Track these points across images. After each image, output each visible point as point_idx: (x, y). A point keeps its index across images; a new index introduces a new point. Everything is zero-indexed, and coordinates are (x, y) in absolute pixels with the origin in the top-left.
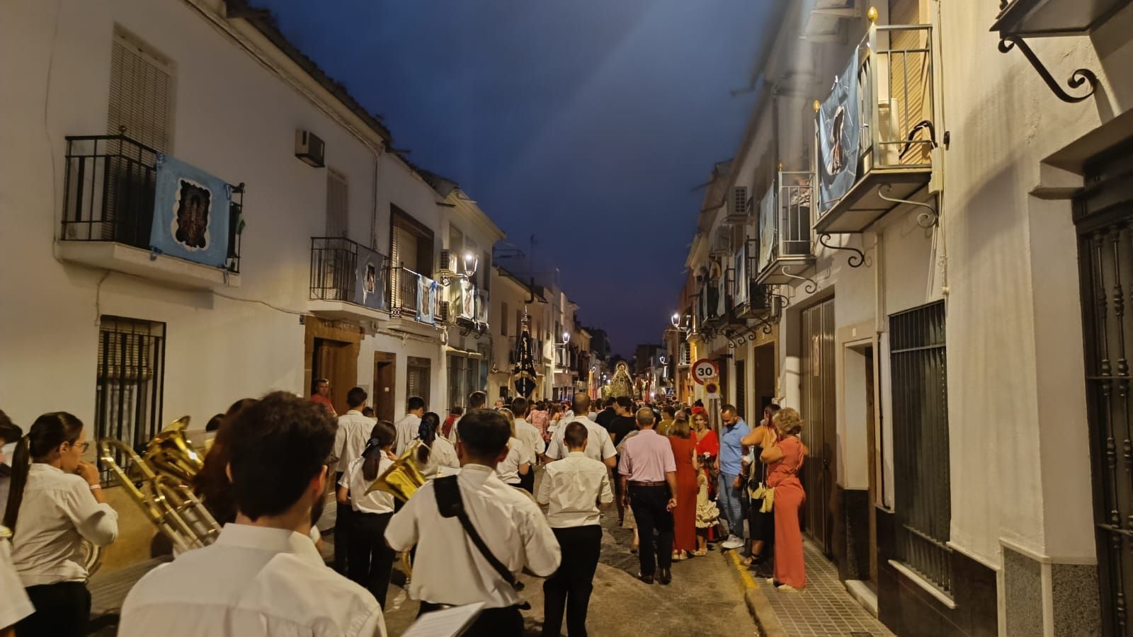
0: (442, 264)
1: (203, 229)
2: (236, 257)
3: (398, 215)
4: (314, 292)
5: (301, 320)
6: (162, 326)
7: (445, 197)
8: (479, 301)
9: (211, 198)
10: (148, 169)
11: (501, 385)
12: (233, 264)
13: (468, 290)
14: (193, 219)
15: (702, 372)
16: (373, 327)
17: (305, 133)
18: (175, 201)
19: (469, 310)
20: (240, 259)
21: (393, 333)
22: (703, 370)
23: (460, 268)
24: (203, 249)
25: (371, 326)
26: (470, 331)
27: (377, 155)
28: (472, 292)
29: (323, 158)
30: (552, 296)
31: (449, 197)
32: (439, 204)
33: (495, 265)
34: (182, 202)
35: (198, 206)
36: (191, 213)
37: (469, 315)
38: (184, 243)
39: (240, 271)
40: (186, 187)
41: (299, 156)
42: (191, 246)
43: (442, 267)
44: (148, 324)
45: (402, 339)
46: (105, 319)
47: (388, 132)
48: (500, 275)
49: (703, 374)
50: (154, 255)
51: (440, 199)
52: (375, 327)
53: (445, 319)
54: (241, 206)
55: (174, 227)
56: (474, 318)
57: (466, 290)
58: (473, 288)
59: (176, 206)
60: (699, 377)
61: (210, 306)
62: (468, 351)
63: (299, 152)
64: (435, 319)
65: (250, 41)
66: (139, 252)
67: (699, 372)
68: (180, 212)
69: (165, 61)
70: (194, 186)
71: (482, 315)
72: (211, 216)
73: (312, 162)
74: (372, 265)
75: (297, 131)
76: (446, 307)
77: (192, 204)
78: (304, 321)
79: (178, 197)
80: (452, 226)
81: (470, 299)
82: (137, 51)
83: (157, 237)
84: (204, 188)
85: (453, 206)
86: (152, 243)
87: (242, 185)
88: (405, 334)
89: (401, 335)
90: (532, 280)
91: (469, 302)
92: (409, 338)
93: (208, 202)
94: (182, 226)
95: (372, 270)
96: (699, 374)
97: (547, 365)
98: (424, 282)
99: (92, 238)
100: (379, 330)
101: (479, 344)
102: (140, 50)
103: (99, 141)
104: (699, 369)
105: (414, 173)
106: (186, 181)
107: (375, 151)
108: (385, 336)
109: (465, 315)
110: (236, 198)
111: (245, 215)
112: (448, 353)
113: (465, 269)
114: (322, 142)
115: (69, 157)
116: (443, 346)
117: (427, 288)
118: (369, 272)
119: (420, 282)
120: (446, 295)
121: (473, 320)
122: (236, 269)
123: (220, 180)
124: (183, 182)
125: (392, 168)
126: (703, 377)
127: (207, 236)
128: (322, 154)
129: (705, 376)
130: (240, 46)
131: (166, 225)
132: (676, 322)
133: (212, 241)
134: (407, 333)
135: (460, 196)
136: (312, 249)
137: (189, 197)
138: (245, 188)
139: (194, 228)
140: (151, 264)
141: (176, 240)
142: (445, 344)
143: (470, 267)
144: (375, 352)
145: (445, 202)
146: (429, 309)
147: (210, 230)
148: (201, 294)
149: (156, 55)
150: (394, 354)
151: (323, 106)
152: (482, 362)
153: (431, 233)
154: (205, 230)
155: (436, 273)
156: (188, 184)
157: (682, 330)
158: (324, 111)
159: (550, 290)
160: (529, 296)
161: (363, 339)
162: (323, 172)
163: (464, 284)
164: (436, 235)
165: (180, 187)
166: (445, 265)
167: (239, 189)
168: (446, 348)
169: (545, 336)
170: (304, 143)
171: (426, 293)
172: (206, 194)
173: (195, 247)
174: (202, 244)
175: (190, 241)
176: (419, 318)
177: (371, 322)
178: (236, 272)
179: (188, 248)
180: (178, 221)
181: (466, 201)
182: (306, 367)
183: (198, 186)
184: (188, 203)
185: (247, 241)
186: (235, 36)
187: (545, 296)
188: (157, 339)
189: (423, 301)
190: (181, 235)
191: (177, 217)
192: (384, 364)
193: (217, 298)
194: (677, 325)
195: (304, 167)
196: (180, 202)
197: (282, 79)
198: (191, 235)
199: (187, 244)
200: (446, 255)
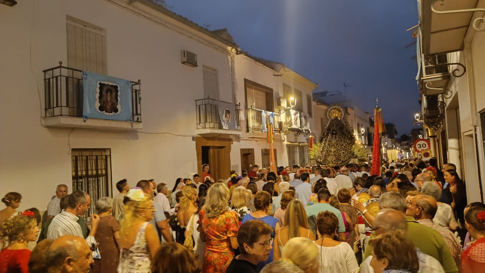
0: (278, 104)
1: (116, 104)
2: (139, 115)
3: (248, 84)
4: (200, 125)
5: (193, 139)
6: (109, 150)
7: (279, 72)
8: (303, 119)
9: (119, 89)
10: (79, 80)
12: (138, 119)
13: (295, 114)
14: (109, 100)
15: (420, 146)
16: (237, 138)
17: (184, 52)
18: (97, 93)
19: (296, 123)
20: (142, 115)
21: (250, 139)
22: (420, 145)
23: (288, 105)
24: (117, 113)
25: (236, 137)
26: (299, 134)
27: (232, 57)
28: (298, 115)
29: (196, 62)
30: (353, 111)
31: (280, 71)
32: (275, 75)
33: (314, 100)
34: (101, 93)
35: (111, 93)
36: (107, 98)
37: (297, 126)
38: (104, 112)
39: (142, 121)
40: (102, 86)
41: (183, 63)
42: (109, 113)
43: (278, 105)
44: (105, 150)
46: (74, 150)
48: (317, 105)
50: (85, 119)
51: (276, 73)
52: (238, 138)
53: (282, 130)
54: (140, 90)
55: (98, 105)
56: (300, 127)
57: (294, 114)
58: (299, 113)
59: (98, 95)
60: (418, 149)
61: (137, 138)
62: (299, 143)
63: (182, 61)
65: (147, 13)
66: (76, 119)
67: (418, 146)
68: (100, 98)
69: (101, 29)
70: (108, 84)
71: (306, 125)
72: (120, 97)
73: (190, 65)
74: (227, 109)
75: (181, 52)
76: (281, 124)
77: (107, 92)
78: (194, 139)
79: (98, 91)
80: (284, 85)
81: (297, 119)
82: (84, 27)
83: (87, 110)
84: (114, 85)
85: (281, 75)
86: (84, 114)
87: (139, 81)
88: (258, 139)
89: (256, 140)
91: (296, 120)
92: (260, 140)
93: (117, 91)
94: (102, 104)
95: (228, 112)
96: (418, 148)
98: (266, 113)
99: (55, 115)
100: (241, 139)
101: (307, 139)
102: (85, 26)
103: (54, 70)
104: (418, 145)
105: (257, 63)
106: (103, 83)
108: (246, 141)
109: (294, 126)
110: (136, 87)
111: (142, 95)
112: (287, 145)
113: (291, 104)
114: (196, 55)
115: (45, 80)
116: (284, 143)
117: (269, 116)
118: (226, 113)
119: (264, 114)
120: (283, 118)
121: (300, 129)
122: (140, 121)
123: (124, 80)
124: (100, 84)
126: (421, 149)
127: (119, 107)
128: (196, 61)
129: (422, 148)
130: (143, 16)
131: (92, 105)
132: (417, 118)
133: (122, 108)
135: (286, 70)
136: (196, 106)
137: (105, 90)
138: (141, 82)
139: (110, 104)
140: (84, 124)
141: (99, 111)
142: (284, 141)
143: (293, 104)
144: (241, 149)
145: (279, 74)
147: (120, 104)
148: (132, 134)
149: (95, 28)
150: (253, 149)
151: (196, 38)
153: (272, 90)
154: (117, 104)
155: (276, 108)
156: (104, 84)
157: (420, 121)
158: (197, 40)
159: (353, 109)
161: (232, 144)
162: (199, 69)
163: (293, 112)
164: (275, 90)
165: (99, 86)
166: (279, 104)
167: (138, 83)
168: (286, 143)
170: (184, 56)
171: (267, 118)
172: (116, 87)
173: (112, 113)
174: (116, 111)
175: (109, 111)
176: (264, 131)
177: (236, 136)
179: (107, 114)
180: (99, 102)
181: (290, 72)
182: (198, 160)
183: (111, 84)
184: (104, 93)
185: (143, 108)
186: (138, 12)
187: (348, 112)
188: (106, 156)
189: (266, 122)
190: (101, 109)
191: (98, 100)
192: (247, 155)
193: (139, 134)
194: (418, 120)
195: (187, 67)
196: (99, 93)
197: (169, 28)
198: (108, 107)
199: (106, 112)
200: (279, 100)
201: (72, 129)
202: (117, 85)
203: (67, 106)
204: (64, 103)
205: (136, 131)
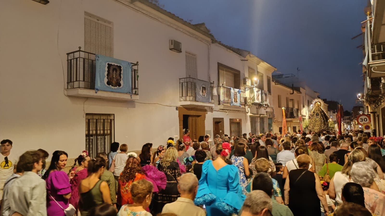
1: (119, 80)
2: (137, 89)
3: (220, 66)
4: (182, 98)
5: (176, 109)
6: (113, 115)
7: (245, 57)
8: (264, 95)
9: (122, 68)
10: (93, 61)
11: (280, 126)
12: (136, 92)
13: (257, 92)
14: (114, 77)
15: (362, 120)
16: (211, 109)
17: (172, 41)
18: (106, 71)
19: (258, 99)
20: (138, 89)
21: (221, 110)
23: (252, 84)
24: (121, 87)
26: (260, 107)
27: (208, 45)
28: (260, 92)
29: (181, 49)
30: (305, 90)
31: (247, 57)
33: (273, 81)
34: (108, 71)
35: (116, 72)
36: (113, 75)
37: (259, 101)
38: (111, 86)
39: (138, 94)
40: (110, 66)
41: (171, 49)
42: (114, 86)
43: (244, 84)
44: (109, 115)
45: (226, 112)
46: (87, 114)
47: (213, 36)
48: (275, 84)
49: (362, 121)
50: (96, 91)
51: (243, 59)
52: (212, 109)
53: (246, 104)
54: (138, 70)
55: (106, 80)
56: (261, 102)
57: (256, 92)
58: (260, 90)
59: (106, 73)
60: (360, 122)
61: (135, 107)
62: (260, 115)
63: (170, 48)
64: (240, 104)
65: (144, 10)
66: (90, 91)
68: (108, 75)
69: (110, 23)
70: (114, 65)
71: (266, 101)
72: (123, 75)
73: (177, 51)
74: (204, 86)
75: (169, 41)
76: (246, 99)
77: (113, 71)
78: (178, 109)
79: (107, 69)
80: (249, 68)
81: (259, 95)
82: (97, 21)
83: (98, 84)
84: (119, 65)
85: (247, 60)
86: (96, 87)
87: (137, 62)
88: (227, 110)
89: (225, 111)
90: (293, 85)
91: (258, 96)
92: (229, 112)
93: (121, 70)
94: (109, 80)
95: (204, 88)
96: (361, 121)
97: (304, 118)
98: (234, 90)
99: (74, 87)
100: (214, 110)
101: (267, 112)
102: (98, 20)
103: (75, 53)
104: (360, 119)
105: (228, 50)
106: (110, 63)
107: (208, 44)
108: (218, 112)
109: (256, 101)
110: (135, 67)
111: (139, 74)
112: (250, 116)
113: (254, 84)
114: (180, 43)
115: (68, 60)
116: (247, 114)
117: (236, 93)
119: (232, 90)
120: (247, 94)
121: (261, 103)
122: (137, 93)
123: (126, 62)
124: (108, 64)
125: (216, 49)
126: (363, 122)
127: (122, 82)
128: (180, 48)
129: (364, 122)
130: (140, 13)
131: (102, 81)
132: (359, 97)
133: (124, 83)
134: (228, 110)
135: (251, 56)
136: (180, 83)
137: (111, 69)
138: (139, 63)
139: (115, 80)
140: (95, 94)
141: (107, 85)
142: (248, 113)
143: (256, 83)
144: (213, 118)
145: (245, 59)
146: (237, 100)
147: (123, 80)
148: (130, 103)
149: (105, 21)
150: (223, 118)
151: (181, 30)
152: (268, 118)
153: (239, 72)
154: (121, 80)
155: (242, 86)
157: (362, 100)
158: (182, 32)
159: (304, 89)
160: (292, 91)
161: (207, 113)
162: (183, 54)
163: (255, 90)
164: (242, 72)
165: (107, 66)
166: (245, 83)
167: (137, 64)
168: (249, 114)
169: (302, 106)
170: (172, 44)
171: (235, 94)
172: (120, 67)
173: (116, 87)
174: (120, 85)
175: (114, 85)
176: (232, 104)
177: (210, 107)
178: (137, 94)
179: (113, 87)
180: (107, 78)
181: (255, 58)
182: (180, 126)
183: (116, 64)
184: (111, 71)
185: (140, 83)
186: (137, 9)
187: (301, 91)
188: (111, 120)
189: (234, 98)
190: (109, 83)
191: (107, 77)
192: (218, 123)
193: (136, 103)
194: (359, 99)
195: (174, 53)
196: (107, 71)
197: (161, 22)
198: (114, 82)
199: (112, 86)
200: (245, 79)
201: (87, 98)
202: (121, 66)
203: (84, 80)
204: (82, 79)
205: (134, 102)
